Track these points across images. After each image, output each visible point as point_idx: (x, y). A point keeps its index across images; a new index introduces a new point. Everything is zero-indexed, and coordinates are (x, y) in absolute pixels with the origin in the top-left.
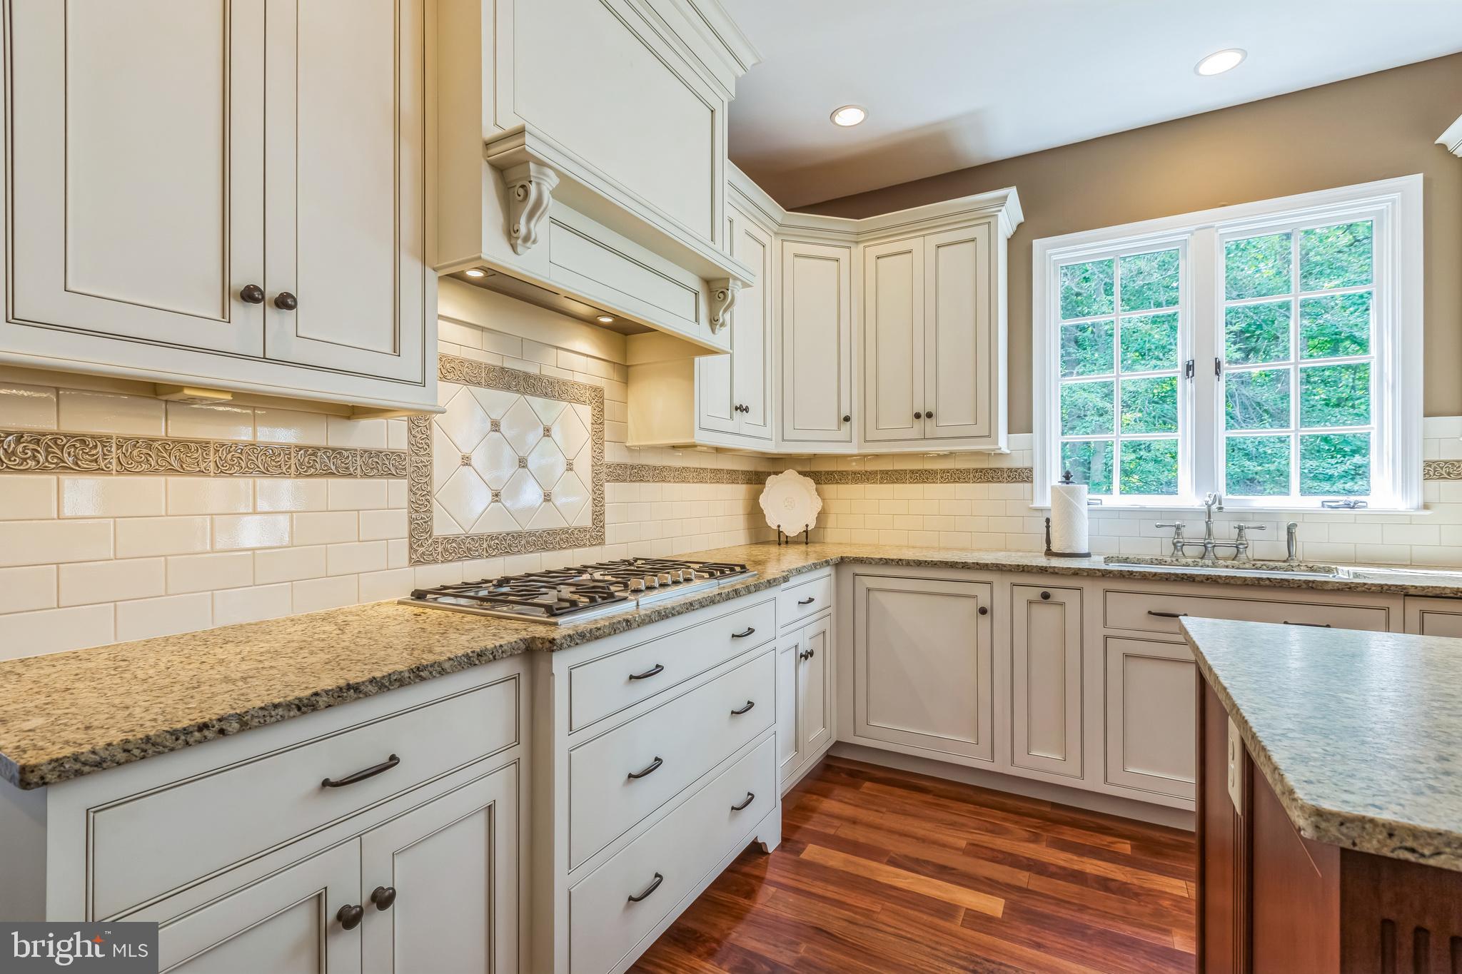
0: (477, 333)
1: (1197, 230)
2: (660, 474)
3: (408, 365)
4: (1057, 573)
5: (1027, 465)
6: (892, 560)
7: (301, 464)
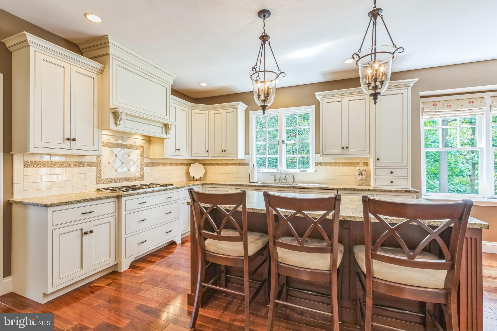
0: (112, 137)
1: (280, 112)
2: (159, 164)
3: (96, 148)
4: (243, 186)
5: (248, 162)
6: (213, 184)
7: (74, 165)
